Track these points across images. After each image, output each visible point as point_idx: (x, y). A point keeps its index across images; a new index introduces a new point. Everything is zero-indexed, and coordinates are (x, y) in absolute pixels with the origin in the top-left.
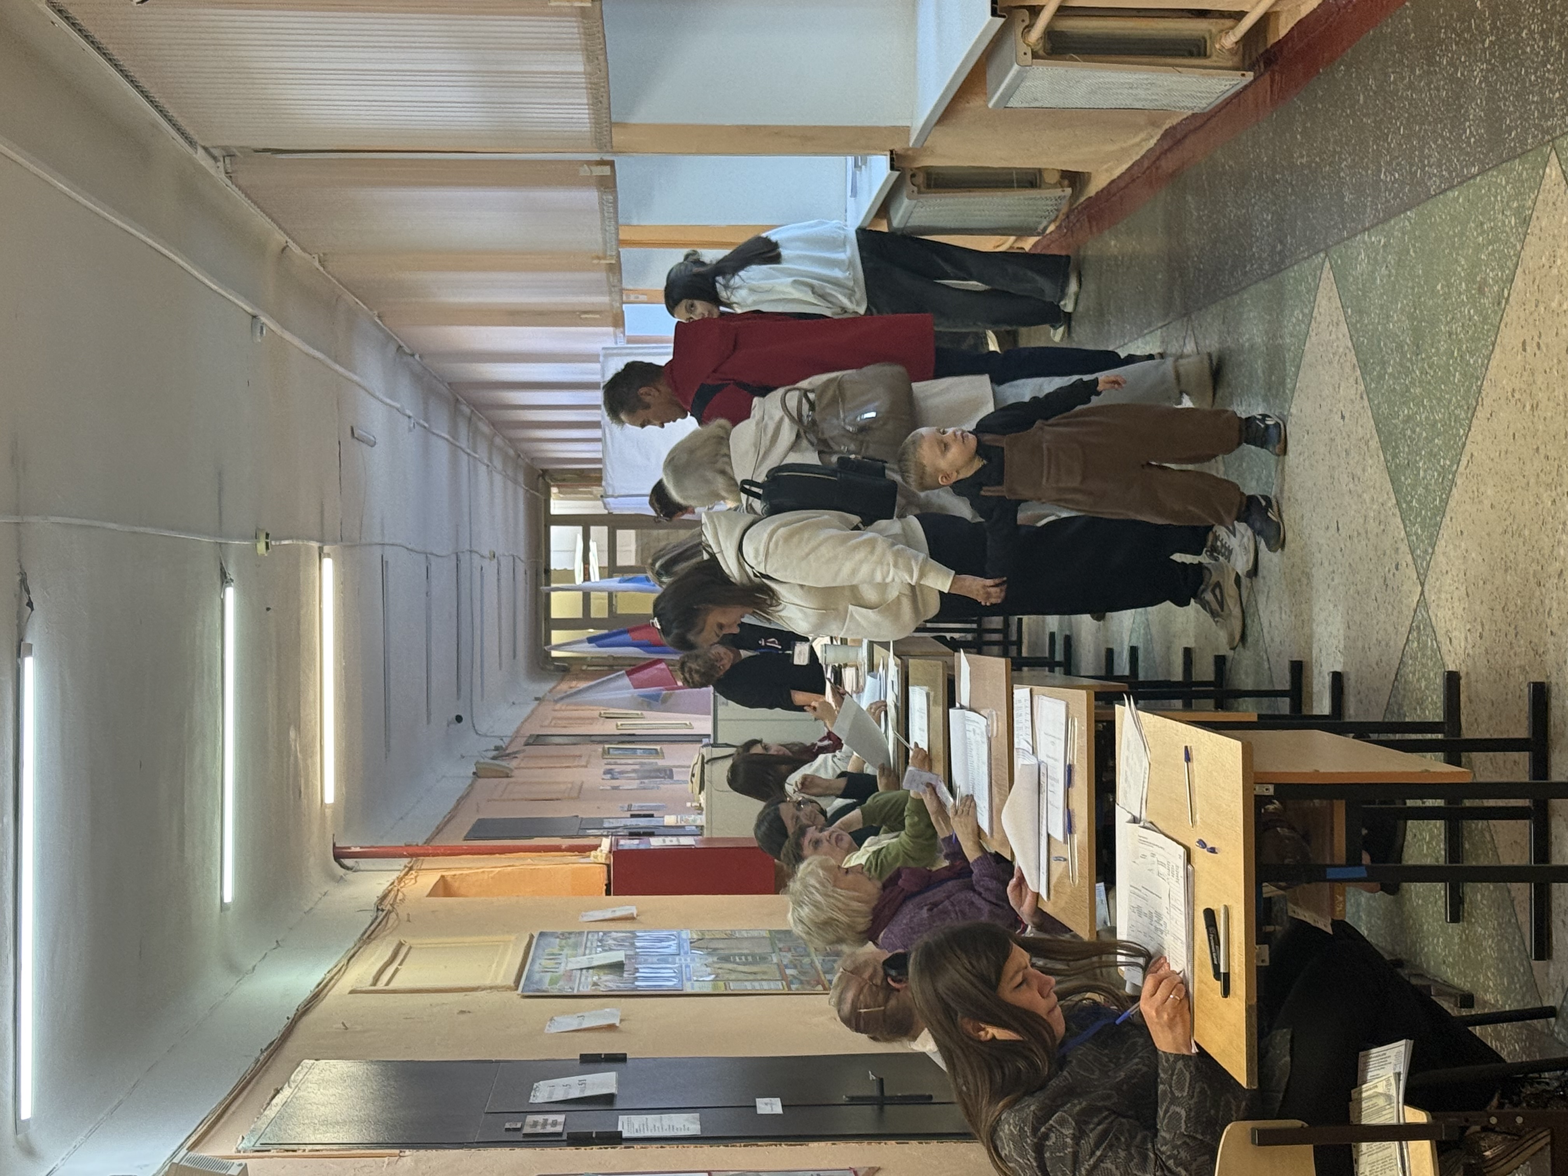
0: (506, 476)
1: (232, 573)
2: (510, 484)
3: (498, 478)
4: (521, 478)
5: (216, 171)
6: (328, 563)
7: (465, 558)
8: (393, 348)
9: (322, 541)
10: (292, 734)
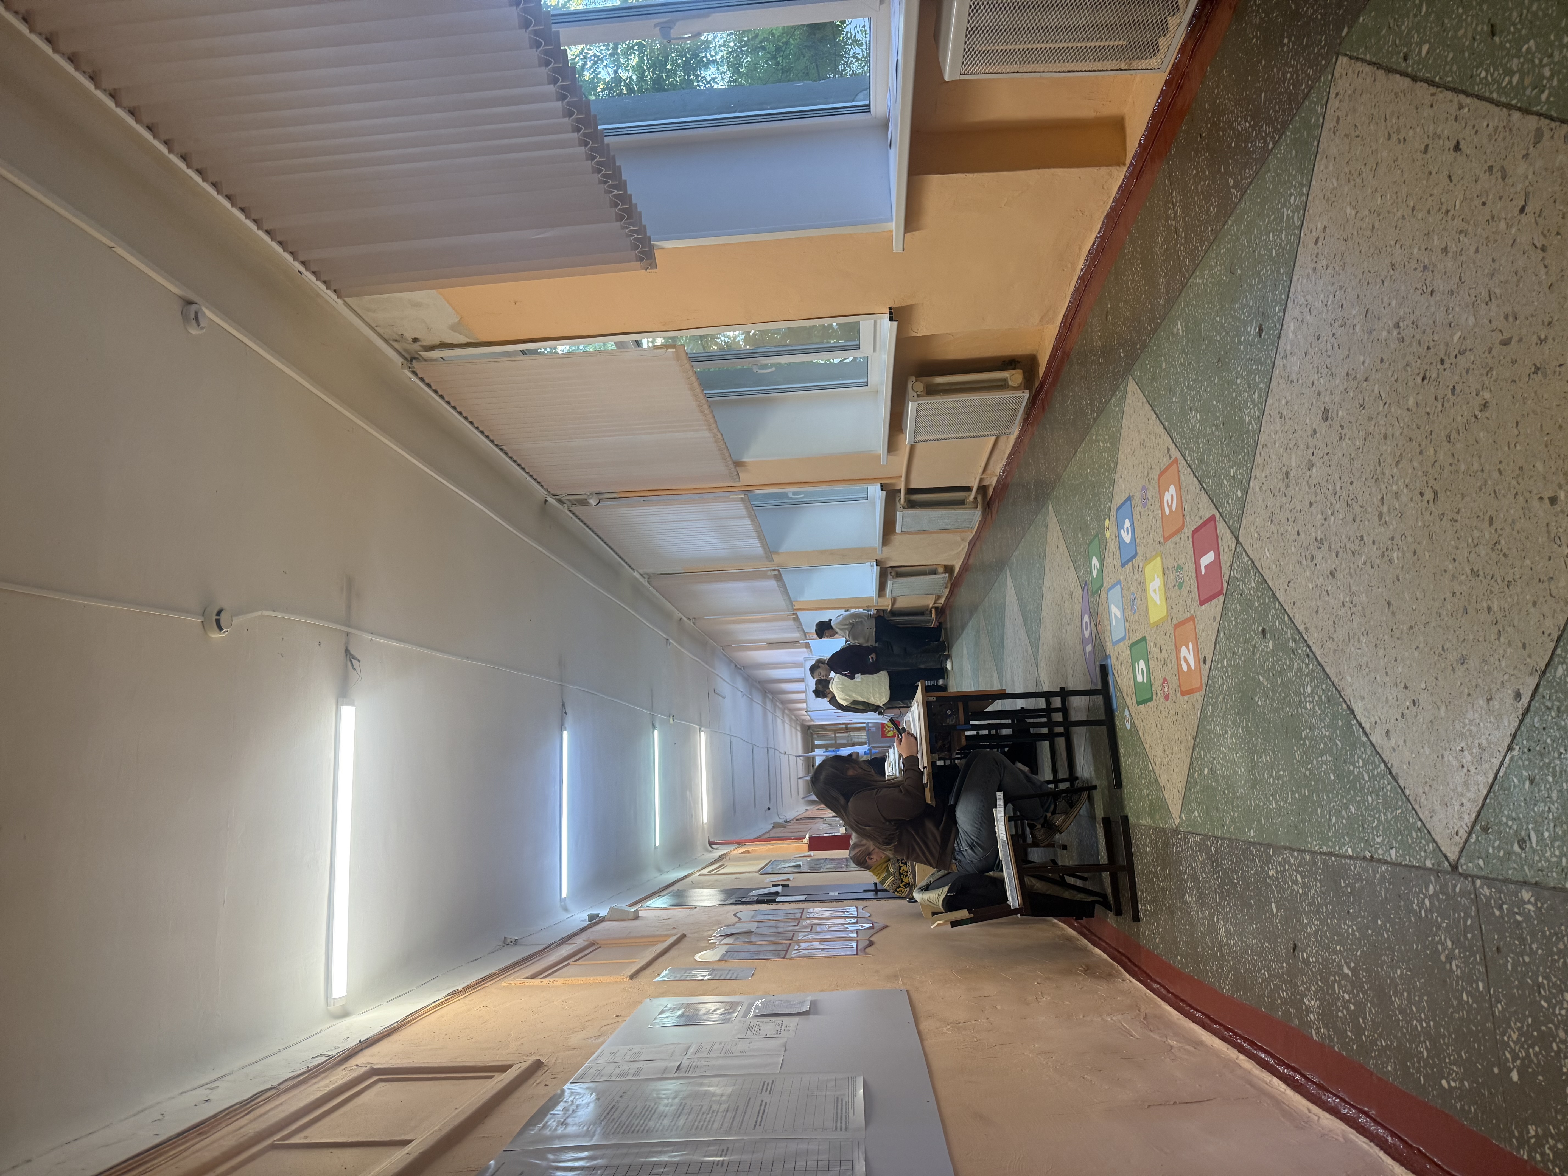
0: (791, 726)
1: (657, 725)
2: (793, 730)
3: (787, 727)
4: (799, 728)
5: (645, 582)
6: (703, 734)
7: (771, 751)
8: (733, 666)
9: (701, 725)
10: (688, 793)
